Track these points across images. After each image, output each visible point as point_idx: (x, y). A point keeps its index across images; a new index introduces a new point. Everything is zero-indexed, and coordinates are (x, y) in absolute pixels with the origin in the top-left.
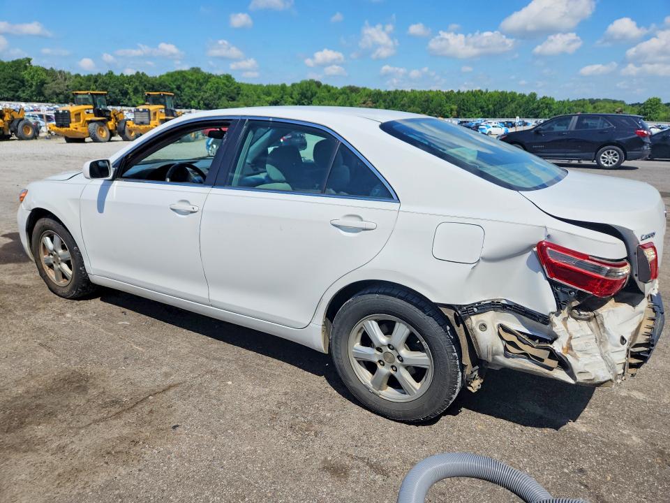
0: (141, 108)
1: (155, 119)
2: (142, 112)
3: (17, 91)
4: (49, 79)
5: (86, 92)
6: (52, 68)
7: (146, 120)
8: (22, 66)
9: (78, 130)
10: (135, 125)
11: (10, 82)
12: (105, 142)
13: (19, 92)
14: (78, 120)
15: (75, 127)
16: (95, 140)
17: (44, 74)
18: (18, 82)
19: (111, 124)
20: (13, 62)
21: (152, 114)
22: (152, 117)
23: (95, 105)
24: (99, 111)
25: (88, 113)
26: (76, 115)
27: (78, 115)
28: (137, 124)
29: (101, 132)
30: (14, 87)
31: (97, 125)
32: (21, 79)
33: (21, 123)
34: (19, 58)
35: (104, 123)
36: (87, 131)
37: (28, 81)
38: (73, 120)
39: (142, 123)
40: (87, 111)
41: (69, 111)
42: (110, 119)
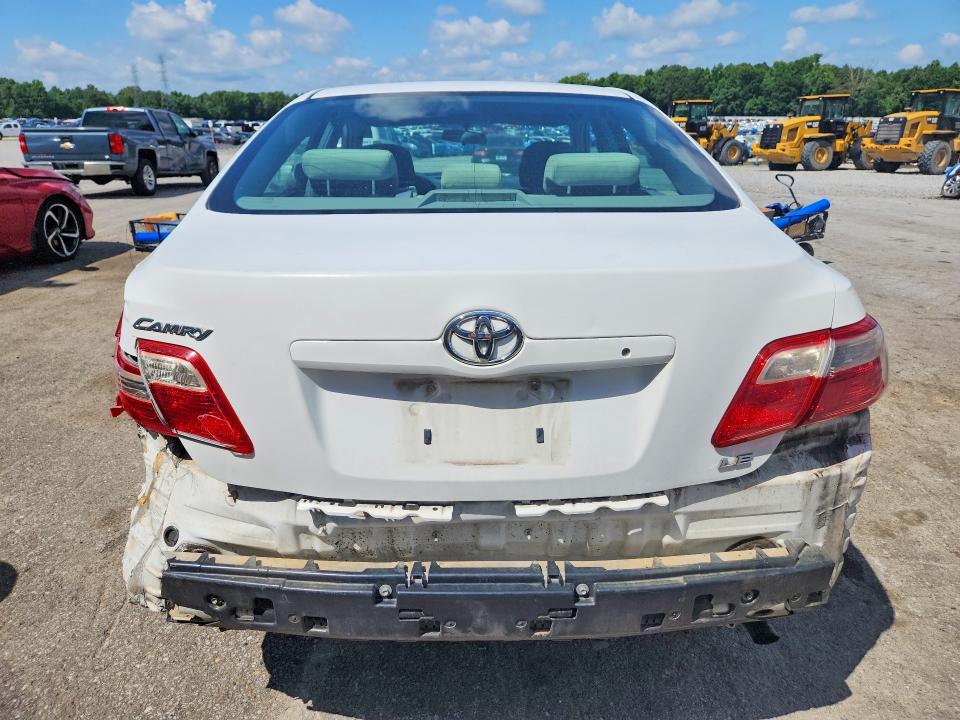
0: (891, 117)
1: (911, 134)
2: (893, 122)
3: (788, 103)
4: (836, 81)
5: (817, 97)
6: (846, 66)
7: (894, 136)
8: (807, 66)
9: (786, 152)
10: (874, 146)
11: (784, 90)
12: (821, 170)
13: (791, 104)
14: (791, 138)
15: (785, 148)
16: (808, 167)
17: (832, 76)
18: (793, 89)
19: (840, 144)
20: (797, 62)
21: (908, 126)
22: (906, 132)
23: (824, 115)
24: (828, 123)
25: (810, 127)
26: (791, 131)
27: (793, 130)
28: (877, 143)
29: (820, 155)
30: (787, 97)
31: (817, 144)
32: (799, 84)
33: (728, 144)
34: (805, 56)
35: (829, 141)
36: (797, 154)
37: (807, 86)
38: (784, 137)
39: (887, 141)
40: (810, 124)
41: (782, 126)
42: (841, 136)
